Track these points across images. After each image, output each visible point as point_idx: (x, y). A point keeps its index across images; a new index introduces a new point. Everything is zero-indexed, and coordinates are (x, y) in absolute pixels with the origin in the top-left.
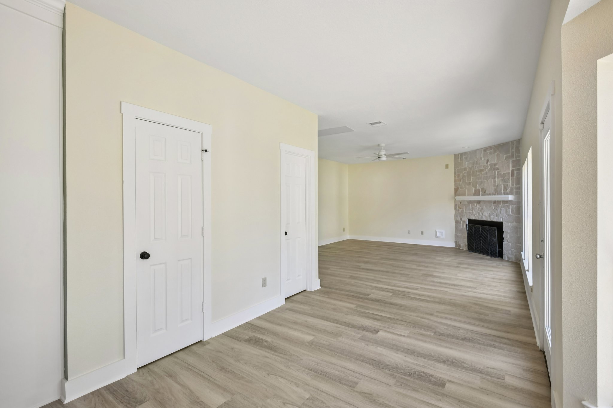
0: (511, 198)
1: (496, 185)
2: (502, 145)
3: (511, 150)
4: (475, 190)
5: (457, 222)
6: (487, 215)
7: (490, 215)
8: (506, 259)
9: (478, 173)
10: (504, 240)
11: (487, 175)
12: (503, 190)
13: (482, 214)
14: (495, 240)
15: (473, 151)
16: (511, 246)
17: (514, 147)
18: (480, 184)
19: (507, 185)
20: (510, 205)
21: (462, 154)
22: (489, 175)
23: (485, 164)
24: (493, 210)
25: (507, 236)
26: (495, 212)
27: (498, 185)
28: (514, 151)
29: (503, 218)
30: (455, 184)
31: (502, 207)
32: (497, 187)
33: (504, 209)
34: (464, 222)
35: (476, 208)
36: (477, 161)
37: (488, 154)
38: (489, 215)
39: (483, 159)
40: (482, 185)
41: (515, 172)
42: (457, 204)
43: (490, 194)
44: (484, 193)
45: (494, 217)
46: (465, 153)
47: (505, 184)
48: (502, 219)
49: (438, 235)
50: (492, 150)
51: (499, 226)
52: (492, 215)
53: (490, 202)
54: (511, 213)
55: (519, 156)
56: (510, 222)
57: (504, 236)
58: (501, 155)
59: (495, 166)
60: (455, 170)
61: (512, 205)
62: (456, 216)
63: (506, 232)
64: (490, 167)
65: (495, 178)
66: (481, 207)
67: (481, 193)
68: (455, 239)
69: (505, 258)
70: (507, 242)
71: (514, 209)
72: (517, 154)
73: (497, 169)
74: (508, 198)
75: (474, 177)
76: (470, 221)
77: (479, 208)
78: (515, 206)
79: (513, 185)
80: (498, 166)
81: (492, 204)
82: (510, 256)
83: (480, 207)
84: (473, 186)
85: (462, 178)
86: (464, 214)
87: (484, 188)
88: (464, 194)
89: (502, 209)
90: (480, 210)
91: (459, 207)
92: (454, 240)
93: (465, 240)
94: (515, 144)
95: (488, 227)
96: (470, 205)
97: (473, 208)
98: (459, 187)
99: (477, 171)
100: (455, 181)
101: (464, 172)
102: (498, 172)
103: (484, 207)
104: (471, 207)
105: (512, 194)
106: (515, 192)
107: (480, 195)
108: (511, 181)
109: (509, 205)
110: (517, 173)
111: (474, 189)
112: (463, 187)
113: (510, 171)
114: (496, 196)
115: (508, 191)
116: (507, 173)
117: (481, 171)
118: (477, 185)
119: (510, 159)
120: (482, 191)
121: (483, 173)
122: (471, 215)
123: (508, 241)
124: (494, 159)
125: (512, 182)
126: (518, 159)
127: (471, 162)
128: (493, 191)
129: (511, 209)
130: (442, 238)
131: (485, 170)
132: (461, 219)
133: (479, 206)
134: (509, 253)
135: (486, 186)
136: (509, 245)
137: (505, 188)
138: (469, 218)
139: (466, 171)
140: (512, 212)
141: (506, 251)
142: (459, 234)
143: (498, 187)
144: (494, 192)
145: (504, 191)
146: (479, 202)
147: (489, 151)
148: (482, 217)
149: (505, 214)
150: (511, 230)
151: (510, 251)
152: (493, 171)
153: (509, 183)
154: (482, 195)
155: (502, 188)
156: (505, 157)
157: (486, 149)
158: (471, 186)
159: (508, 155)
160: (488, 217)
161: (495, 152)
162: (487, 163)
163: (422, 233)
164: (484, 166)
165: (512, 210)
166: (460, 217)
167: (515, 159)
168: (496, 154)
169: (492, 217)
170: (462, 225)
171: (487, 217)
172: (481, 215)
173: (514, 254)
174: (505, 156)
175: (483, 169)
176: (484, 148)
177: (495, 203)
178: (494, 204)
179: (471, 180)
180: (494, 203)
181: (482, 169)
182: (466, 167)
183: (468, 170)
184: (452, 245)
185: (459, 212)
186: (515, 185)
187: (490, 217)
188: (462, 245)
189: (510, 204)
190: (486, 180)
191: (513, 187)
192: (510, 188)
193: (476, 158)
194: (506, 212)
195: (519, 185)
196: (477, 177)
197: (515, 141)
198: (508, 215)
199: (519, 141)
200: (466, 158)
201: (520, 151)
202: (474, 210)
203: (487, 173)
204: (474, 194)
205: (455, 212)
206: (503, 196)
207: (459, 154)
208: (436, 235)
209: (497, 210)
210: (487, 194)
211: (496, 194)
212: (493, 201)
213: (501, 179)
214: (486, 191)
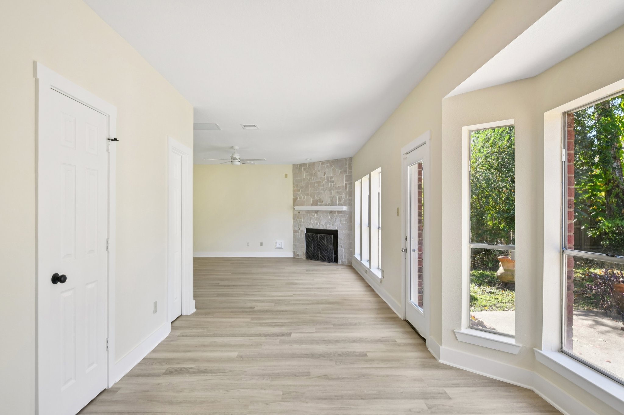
0: (345, 208)
1: (332, 196)
2: (337, 160)
3: (345, 166)
4: (313, 200)
5: (295, 232)
6: (324, 224)
8: (341, 263)
9: (316, 185)
10: (338, 246)
11: (324, 186)
13: (320, 223)
14: (331, 246)
15: (311, 163)
16: (344, 251)
17: (347, 164)
18: (318, 195)
19: (341, 197)
20: (344, 215)
21: (300, 165)
22: (326, 187)
23: (323, 176)
24: (329, 220)
25: (341, 242)
26: (331, 221)
27: (333, 197)
28: (347, 167)
29: (338, 226)
30: (294, 194)
31: (336, 217)
32: (333, 199)
33: (339, 219)
34: (302, 231)
36: (315, 173)
38: (326, 224)
39: (320, 172)
40: (320, 196)
41: (348, 186)
42: (295, 214)
43: (326, 205)
44: (322, 204)
45: (330, 225)
46: (304, 165)
47: (339, 195)
49: (278, 246)
50: (329, 164)
51: (334, 234)
53: (326, 212)
54: (344, 222)
55: (351, 172)
56: (344, 230)
57: (339, 242)
58: (336, 170)
59: (331, 179)
60: (293, 180)
62: (294, 226)
63: (340, 239)
64: (327, 180)
65: (331, 190)
67: (318, 203)
68: (294, 249)
69: (339, 262)
70: (341, 248)
71: (347, 218)
72: (349, 170)
73: (333, 182)
74: (343, 208)
75: (312, 188)
76: (308, 230)
78: (347, 216)
79: (346, 197)
80: (333, 179)
81: (329, 214)
82: (344, 260)
84: (311, 197)
85: (300, 188)
86: (303, 223)
87: (321, 199)
88: (302, 204)
89: (337, 218)
90: (317, 219)
91: (297, 216)
92: (292, 250)
93: (303, 249)
94: (348, 161)
95: (325, 235)
96: (308, 215)
97: (311, 218)
98: (298, 197)
99: (314, 183)
100: (294, 191)
101: (302, 183)
102: (333, 185)
103: (322, 217)
104: (309, 217)
105: (345, 205)
106: (347, 203)
107: (317, 206)
108: (345, 193)
110: (349, 186)
111: (312, 200)
112: (301, 197)
113: (344, 185)
114: (332, 207)
115: (342, 202)
116: (341, 186)
117: (319, 182)
118: (314, 196)
119: (344, 174)
121: (320, 185)
122: (309, 224)
123: (342, 246)
124: (330, 173)
125: (346, 195)
126: (350, 174)
127: (309, 173)
128: (329, 202)
129: (344, 218)
130: (281, 248)
131: (323, 182)
132: (299, 229)
133: (317, 216)
134: (343, 258)
135: (323, 197)
136: (343, 251)
137: (340, 200)
138: (307, 228)
139: (305, 182)
141: (340, 256)
142: (297, 244)
145: (338, 202)
146: (317, 212)
148: (319, 226)
149: (340, 223)
150: (344, 237)
151: (343, 256)
153: (343, 195)
154: (320, 205)
155: (337, 200)
156: (339, 172)
157: (323, 163)
158: (310, 196)
159: (342, 170)
161: (331, 166)
162: (324, 175)
163: (261, 244)
164: (321, 178)
166: (298, 226)
167: (348, 174)
168: (332, 168)
169: (328, 225)
170: (300, 235)
171: (324, 226)
172: (318, 224)
173: (347, 258)
175: (321, 181)
176: (321, 161)
179: (309, 191)
180: (330, 213)
181: (320, 181)
182: (305, 178)
183: (306, 181)
184: (291, 255)
185: (297, 222)
187: (326, 226)
190: (323, 192)
191: (346, 199)
192: (343, 200)
193: (314, 170)
194: (341, 221)
195: (351, 197)
196: (315, 188)
197: (348, 158)
198: (342, 224)
199: (351, 159)
200: (305, 169)
201: (352, 167)
202: (311, 220)
203: (324, 185)
204: (313, 205)
205: (294, 222)
206: (338, 207)
207: (297, 165)
208: (276, 246)
209: (332, 219)
210: (324, 205)
211: (332, 205)
212: (329, 211)
213: (336, 191)
214: (323, 201)
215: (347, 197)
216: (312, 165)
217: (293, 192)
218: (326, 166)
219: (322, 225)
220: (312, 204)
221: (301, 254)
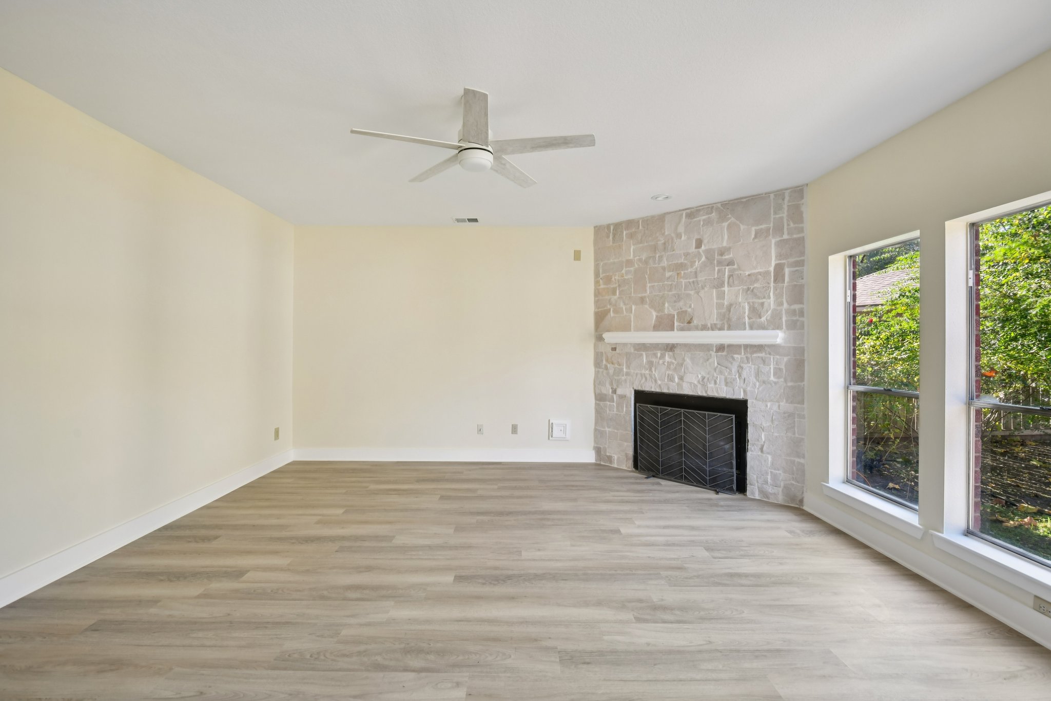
0: (779, 337)
1: (726, 303)
2: (745, 200)
3: (775, 213)
4: (657, 316)
5: (600, 398)
6: (696, 382)
7: (706, 380)
8: (757, 497)
9: (668, 274)
11: (696, 277)
12: (747, 318)
13: (681, 378)
14: (727, 446)
15: (653, 217)
16: (772, 464)
17: (785, 207)
18: (675, 302)
19: (762, 304)
20: (772, 357)
21: (618, 226)
22: (703, 279)
23: (693, 249)
24: (715, 370)
25: (760, 436)
26: (721, 373)
27: (731, 305)
28: (785, 215)
29: (749, 389)
30: (596, 302)
31: (743, 362)
32: (728, 310)
33: (750, 368)
34: (622, 397)
35: (661, 362)
36: (665, 244)
37: (702, 223)
38: (704, 382)
39: (683, 238)
40: (681, 304)
41: (787, 271)
42: (602, 353)
43: (704, 328)
44: (688, 323)
45: (717, 386)
46: (630, 223)
47: (754, 300)
48: (745, 391)
49: (556, 433)
50: (713, 214)
51: (736, 411)
52: (713, 382)
53: (706, 348)
54: (772, 378)
55: (801, 230)
56: (771, 401)
57: (751, 436)
58: (742, 227)
59: (722, 254)
60: (597, 266)
61: (778, 357)
62: (597, 382)
63: (755, 425)
64: (706, 258)
65: (722, 285)
66: (675, 360)
67: (676, 324)
68: (596, 442)
69: (753, 493)
70: (760, 453)
71: (783, 367)
72: (792, 225)
73: (731, 263)
75: (656, 284)
76: (641, 397)
77: (670, 364)
78: (786, 359)
79: (779, 304)
80: (731, 256)
81: (713, 354)
82: (770, 489)
83: (674, 361)
84: (652, 307)
85: (617, 285)
86: (623, 378)
87: (686, 312)
88: (626, 328)
89: (744, 366)
90: (672, 367)
91: (607, 359)
92: (592, 444)
93: (626, 444)
94: (787, 198)
95: (707, 413)
96: (642, 355)
97: (651, 364)
98: (610, 310)
99: (664, 269)
100: (597, 293)
101: (624, 271)
102: (731, 271)
103: (688, 361)
104: (645, 360)
105: (778, 327)
106: (786, 321)
107: (674, 330)
108: (774, 293)
109: (768, 356)
110: (792, 273)
111: (654, 314)
112: (621, 309)
113: (772, 269)
114: (725, 333)
115: (763, 319)
116: (760, 273)
117: (682, 266)
118: (664, 304)
119: (771, 237)
120: (679, 320)
121: (684, 273)
122: (644, 379)
123: (765, 448)
124: (718, 237)
125: (778, 296)
126: (795, 236)
127: (646, 244)
128: (714, 319)
129: (772, 367)
130: (563, 439)
131: (692, 267)
132: (614, 391)
133: (670, 358)
134: (766, 482)
135: (693, 307)
137: (755, 312)
138: (640, 388)
139: (632, 269)
140: (775, 374)
141: (755, 476)
142: (607, 429)
143: (732, 309)
144: (719, 323)
145: (749, 318)
146: (671, 348)
147: (704, 217)
148: (679, 385)
149: (755, 380)
150: (772, 421)
151: (769, 477)
152: (716, 269)
153: (769, 298)
154: (682, 329)
155: (745, 313)
156: (754, 233)
157: (692, 213)
158: (647, 306)
159: (763, 226)
160: (699, 386)
161: (723, 218)
162: (698, 247)
163: (514, 429)
164: (687, 254)
165: (775, 368)
166: (611, 384)
167: (786, 236)
168: (725, 224)
169: (711, 385)
170: (618, 407)
171: (695, 386)
172: (676, 380)
173: (782, 484)
174: (753, 229)
175: (686, 262)
177: (723, 351)
178: (720, 354)
179: (646, 291)
180: (717, 351)
181: (681, 263)
182: (632, 257)
183: (636, 266)
184: (588, 456)
185: (608, 374)
186: (785, 305)
187: (704, 385)
188: (616, 457)
189: (770, 354)
190: (692, 292)
191: (781, 310)
192: (769, 312)
193: (663, 234)
194: (758, 374)
195: (802, 303)
196: (666, 283)
197: (787, 189)
198: (764, 382)
199: (799, 192)
200: (631, 236)
201: (804, 215)
202: (653, 369)
203: (696, 273)
204: (656, 328)
205: (597, 373)
206: (748, 332)
207: (608, 226)
208: (550, 434)
209: (726, 368)
210: (697, 328)
211: (726, 328)
212: (716, 346)
213: (740, 288)
214: (691, 319)
215: (781, 304)
216: (656, 222)
217: (596, 295)
218: (704, 220)
219: (691, 383)
220: (654, 327)
221: (618, 458)
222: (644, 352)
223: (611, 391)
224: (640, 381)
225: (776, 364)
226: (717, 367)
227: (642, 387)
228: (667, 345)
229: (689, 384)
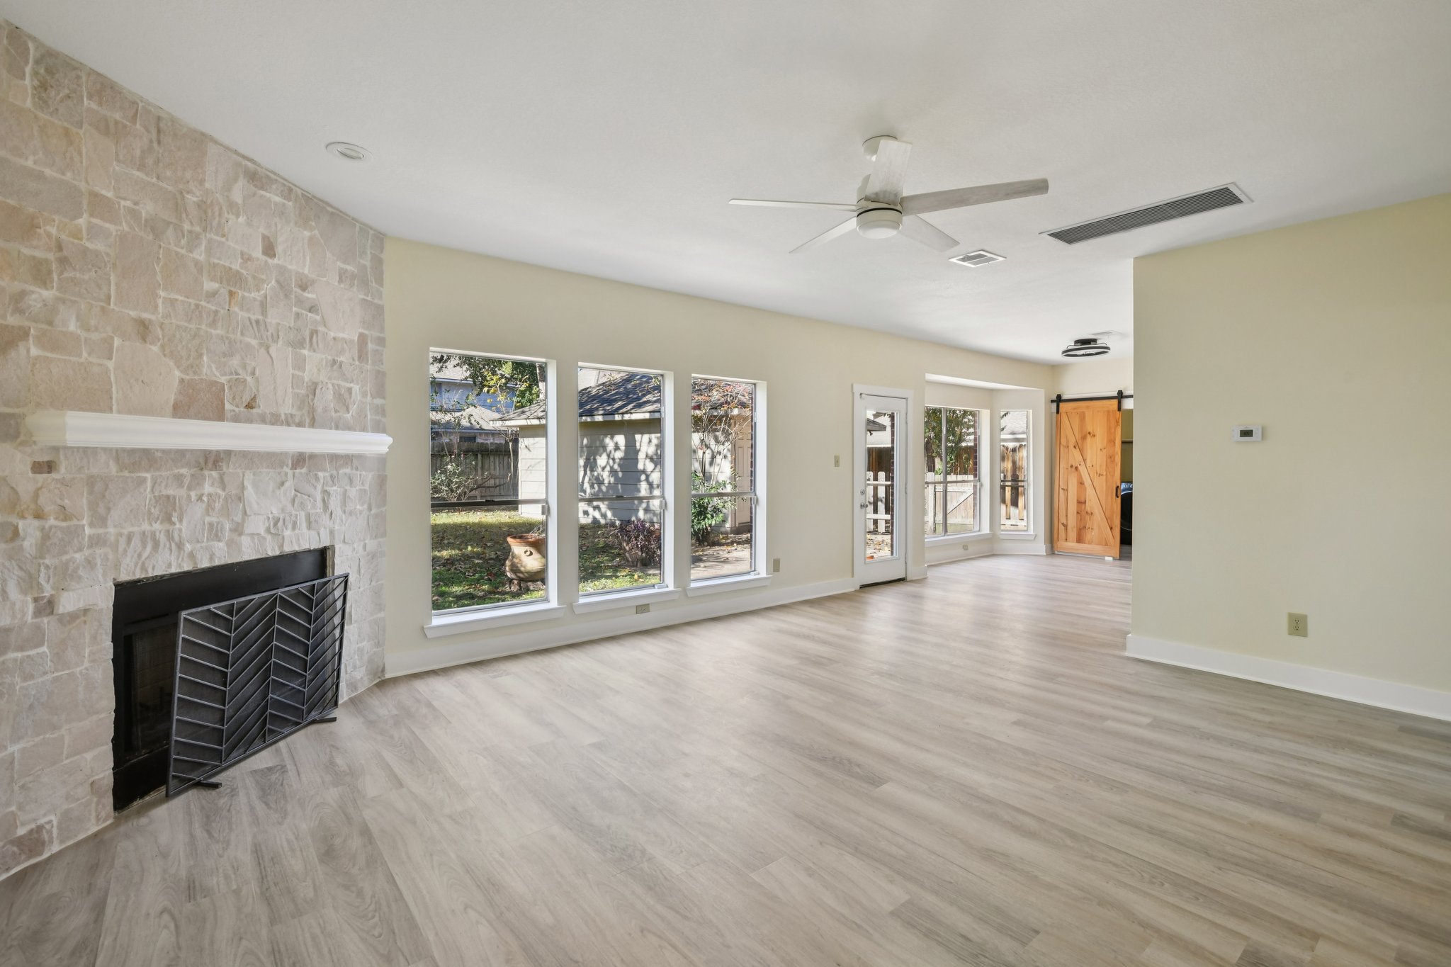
1: (305, 379)
2: (330, 209)
4: (182, 380)
6: (262, 532)
7: (280, 524)
9: (210, 286)
11: (260, 313)
12: (333, 410)
13: (239, 528)
16: (359, 635)
17: (367, 253)
18: (224, 355)
19: (350, 390)
20: (360, 473)
24: (293, 501)
26: (304, 506)
28: (369, 265)
29: (336, 528)
34: (75, 618)
35: (194, 495)
37: (272, 208)
38: (275, 528)
40: (235, 362)
41: (369, 348)
43: (275, 420)
44: (248, 408)
45: (300, 531)
47: (340, 382)
48: (332, 533)
50: (291, 202)
52: (291, 528)
53: (275, 459)
54: (359, 507)
56: (358, 540)
58: (326, 253)
59: (300, 286)
61: (364, 473)
64: (280, 282)
65: (302, 344)
66: (224, 489)
67: (225, 406)
71: (367, 487)
73: (312, 308)
77: (211, 498)
78: (370, 475)
81: (291, 471)
83: (219, 491)
87: (244, 381)
89: (331, 489)
90: (218, 505)
93: (91, 755)
94: (371, 242)
96: (140, 480)
99: (199, 266)
102: (314, 323)
103: (249, 488)
104: (149, 496)
106: (371, 420)
108: (359, 376)
109: (355, 472)
111: (173, 373)
113: (356, 339)
114: (306, 432)
115: (351, 414)
116: (344, 341)
117: (239, 279)
118: (197, 353)
119: (354, 289)
120: (234, 399)
121: (239, 296)
122: (150, 548)
125: (365, 384)
126: (375, 301)
128: (287, 406)
131: (257, 289)
132: (46, 607)
133: (214, 484)
135: (257, 373)
137: (342, 401)
138: (136, 575)
140: (360, 500)
143: (318, 392)
144: (296, 413)
145: (335, 411)
146: (212, 460)
147: (275, 198)
149: (341, 511)
152: (294, 310)
153: (357, 383)
154: (236, 419)
155: (331, 401)
157: (256, 175)
160: (271, 538)
161: (301, 220)
162: (267, 252)
164: (246, 258)
166: (30, 583)
167: (368, 297)
168: (307, 233)
169: (290, 532)
171: (264, 539)
172: (229, 533)
173: (367, 659)
174: (338, 264)
175: (244, 273)
176: (244, 157)
177: (303, 466)
178: (298, 470)
181: (238, 272)
186: (370, 398)
189: (359, 469)
192: (356, 405)
193: (202, 182)
194: (347, 501)
195: (383, 398)
196: (200, 302)
197: (368, 227)
199: (380, 238)
202: (176, 516)
203: (263, 304)
204: (180, 410)
206: (333, 434)
209: (309, 496)
210: (263, 420)
211: (307, 425)
212: (293, 456)
213: (324, 356)
214: (254, 399)
215: (366, 395)
219: (255, 535)
220: (175, 407)
222: (147, 471)
223: (31, 607)
224: (140, 555)
225: (362, 484)
226: (296, 496)
227: (144, 568)
228: (206, 454)
229: (249, 538)
